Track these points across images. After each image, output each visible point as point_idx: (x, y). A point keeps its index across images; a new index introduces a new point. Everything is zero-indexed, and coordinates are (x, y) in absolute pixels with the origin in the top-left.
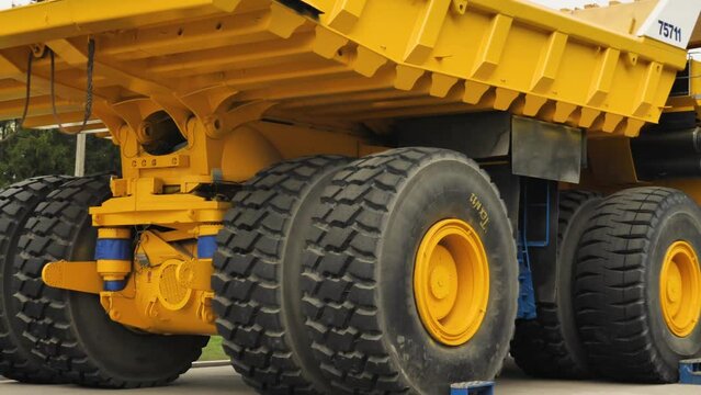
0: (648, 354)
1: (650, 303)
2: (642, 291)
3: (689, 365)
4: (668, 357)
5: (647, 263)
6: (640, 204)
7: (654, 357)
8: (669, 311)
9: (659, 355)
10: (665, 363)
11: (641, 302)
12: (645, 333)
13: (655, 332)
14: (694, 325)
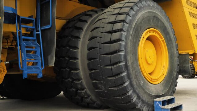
0: (130, 98)
1: (129, 64)
2: (122, 57)
3: (159, 102)
4: (145, 98)
5: (126, 38)
6: (119, 9)
7: (135, 99)
8: (146, 69)
9: (139, 97)
10: (143, 102)
11: (122, 64)
12: (127, 84)
13: (134, 83)
14: (164, 76)
